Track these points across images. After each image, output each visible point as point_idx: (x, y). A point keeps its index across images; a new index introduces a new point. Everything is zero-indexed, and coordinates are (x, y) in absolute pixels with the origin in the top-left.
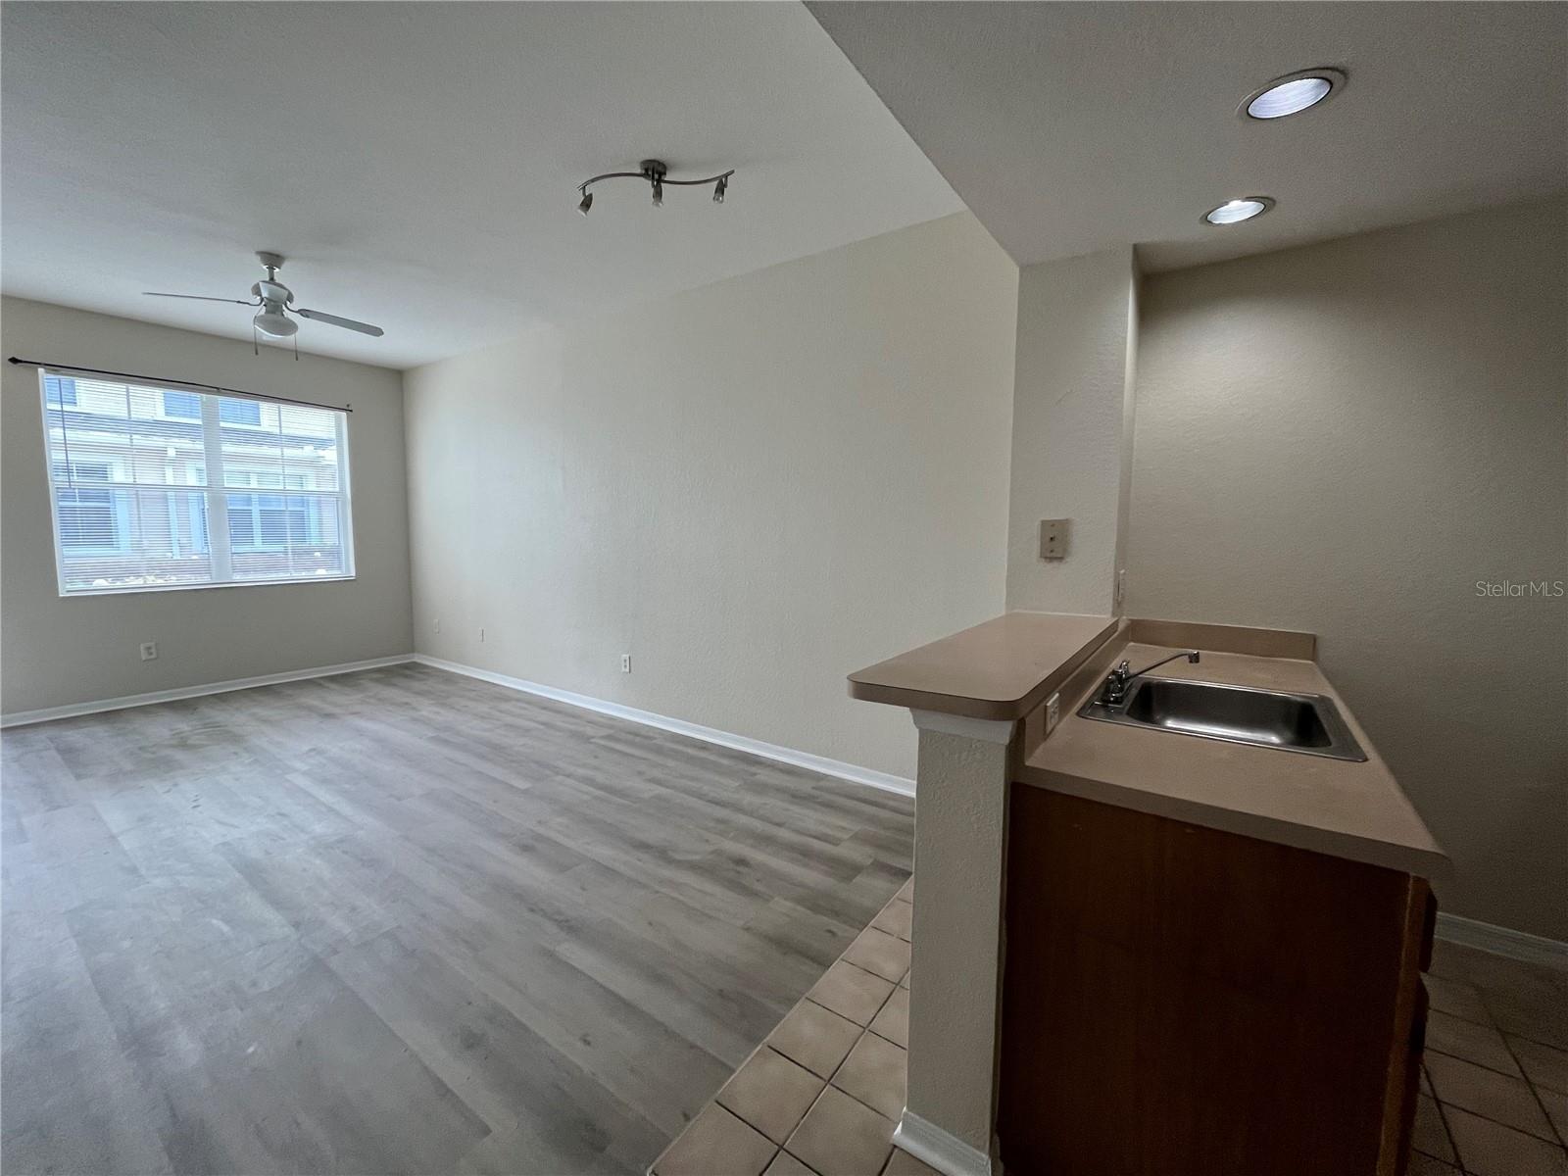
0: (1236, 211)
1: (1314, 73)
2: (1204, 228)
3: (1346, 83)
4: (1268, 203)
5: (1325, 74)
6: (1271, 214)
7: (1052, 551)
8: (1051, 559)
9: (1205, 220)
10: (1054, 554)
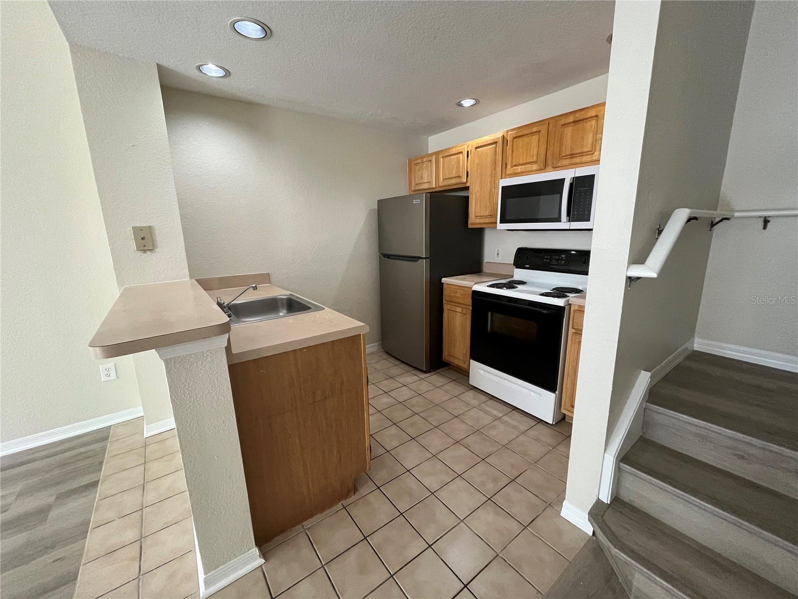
0: (212, 70)
1: (261, 24)
2: (197, 72)
3: (271, 36)
4: (228, 74)
5: (266, 28)
6: (227, 80)
7: (145, 246)
8: (145, 251)
9: (199, 68)
10: (145, 248)
